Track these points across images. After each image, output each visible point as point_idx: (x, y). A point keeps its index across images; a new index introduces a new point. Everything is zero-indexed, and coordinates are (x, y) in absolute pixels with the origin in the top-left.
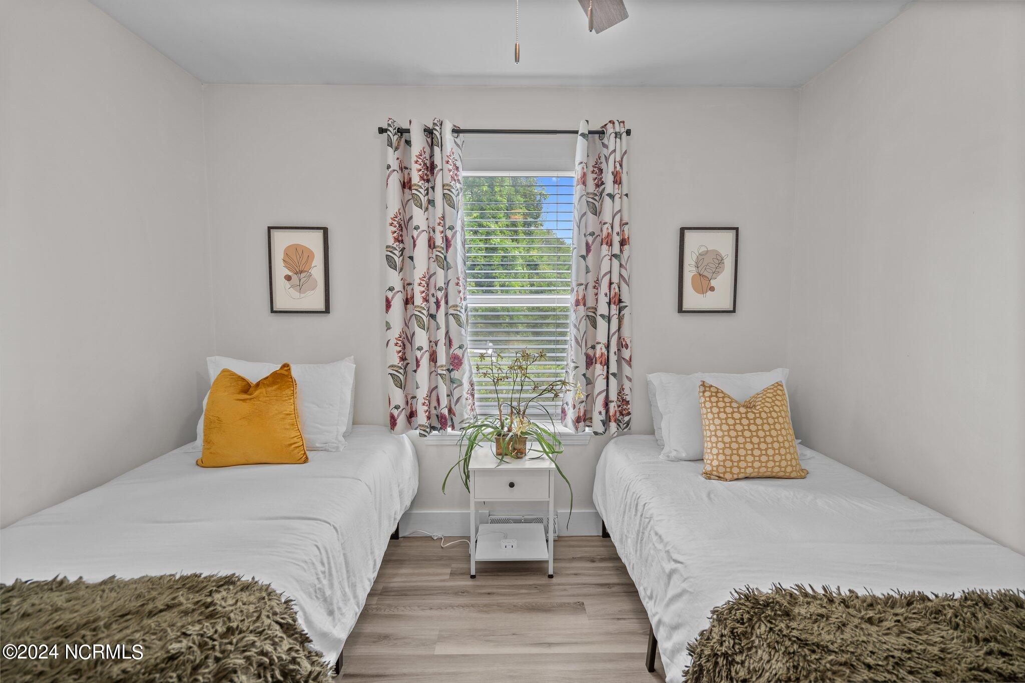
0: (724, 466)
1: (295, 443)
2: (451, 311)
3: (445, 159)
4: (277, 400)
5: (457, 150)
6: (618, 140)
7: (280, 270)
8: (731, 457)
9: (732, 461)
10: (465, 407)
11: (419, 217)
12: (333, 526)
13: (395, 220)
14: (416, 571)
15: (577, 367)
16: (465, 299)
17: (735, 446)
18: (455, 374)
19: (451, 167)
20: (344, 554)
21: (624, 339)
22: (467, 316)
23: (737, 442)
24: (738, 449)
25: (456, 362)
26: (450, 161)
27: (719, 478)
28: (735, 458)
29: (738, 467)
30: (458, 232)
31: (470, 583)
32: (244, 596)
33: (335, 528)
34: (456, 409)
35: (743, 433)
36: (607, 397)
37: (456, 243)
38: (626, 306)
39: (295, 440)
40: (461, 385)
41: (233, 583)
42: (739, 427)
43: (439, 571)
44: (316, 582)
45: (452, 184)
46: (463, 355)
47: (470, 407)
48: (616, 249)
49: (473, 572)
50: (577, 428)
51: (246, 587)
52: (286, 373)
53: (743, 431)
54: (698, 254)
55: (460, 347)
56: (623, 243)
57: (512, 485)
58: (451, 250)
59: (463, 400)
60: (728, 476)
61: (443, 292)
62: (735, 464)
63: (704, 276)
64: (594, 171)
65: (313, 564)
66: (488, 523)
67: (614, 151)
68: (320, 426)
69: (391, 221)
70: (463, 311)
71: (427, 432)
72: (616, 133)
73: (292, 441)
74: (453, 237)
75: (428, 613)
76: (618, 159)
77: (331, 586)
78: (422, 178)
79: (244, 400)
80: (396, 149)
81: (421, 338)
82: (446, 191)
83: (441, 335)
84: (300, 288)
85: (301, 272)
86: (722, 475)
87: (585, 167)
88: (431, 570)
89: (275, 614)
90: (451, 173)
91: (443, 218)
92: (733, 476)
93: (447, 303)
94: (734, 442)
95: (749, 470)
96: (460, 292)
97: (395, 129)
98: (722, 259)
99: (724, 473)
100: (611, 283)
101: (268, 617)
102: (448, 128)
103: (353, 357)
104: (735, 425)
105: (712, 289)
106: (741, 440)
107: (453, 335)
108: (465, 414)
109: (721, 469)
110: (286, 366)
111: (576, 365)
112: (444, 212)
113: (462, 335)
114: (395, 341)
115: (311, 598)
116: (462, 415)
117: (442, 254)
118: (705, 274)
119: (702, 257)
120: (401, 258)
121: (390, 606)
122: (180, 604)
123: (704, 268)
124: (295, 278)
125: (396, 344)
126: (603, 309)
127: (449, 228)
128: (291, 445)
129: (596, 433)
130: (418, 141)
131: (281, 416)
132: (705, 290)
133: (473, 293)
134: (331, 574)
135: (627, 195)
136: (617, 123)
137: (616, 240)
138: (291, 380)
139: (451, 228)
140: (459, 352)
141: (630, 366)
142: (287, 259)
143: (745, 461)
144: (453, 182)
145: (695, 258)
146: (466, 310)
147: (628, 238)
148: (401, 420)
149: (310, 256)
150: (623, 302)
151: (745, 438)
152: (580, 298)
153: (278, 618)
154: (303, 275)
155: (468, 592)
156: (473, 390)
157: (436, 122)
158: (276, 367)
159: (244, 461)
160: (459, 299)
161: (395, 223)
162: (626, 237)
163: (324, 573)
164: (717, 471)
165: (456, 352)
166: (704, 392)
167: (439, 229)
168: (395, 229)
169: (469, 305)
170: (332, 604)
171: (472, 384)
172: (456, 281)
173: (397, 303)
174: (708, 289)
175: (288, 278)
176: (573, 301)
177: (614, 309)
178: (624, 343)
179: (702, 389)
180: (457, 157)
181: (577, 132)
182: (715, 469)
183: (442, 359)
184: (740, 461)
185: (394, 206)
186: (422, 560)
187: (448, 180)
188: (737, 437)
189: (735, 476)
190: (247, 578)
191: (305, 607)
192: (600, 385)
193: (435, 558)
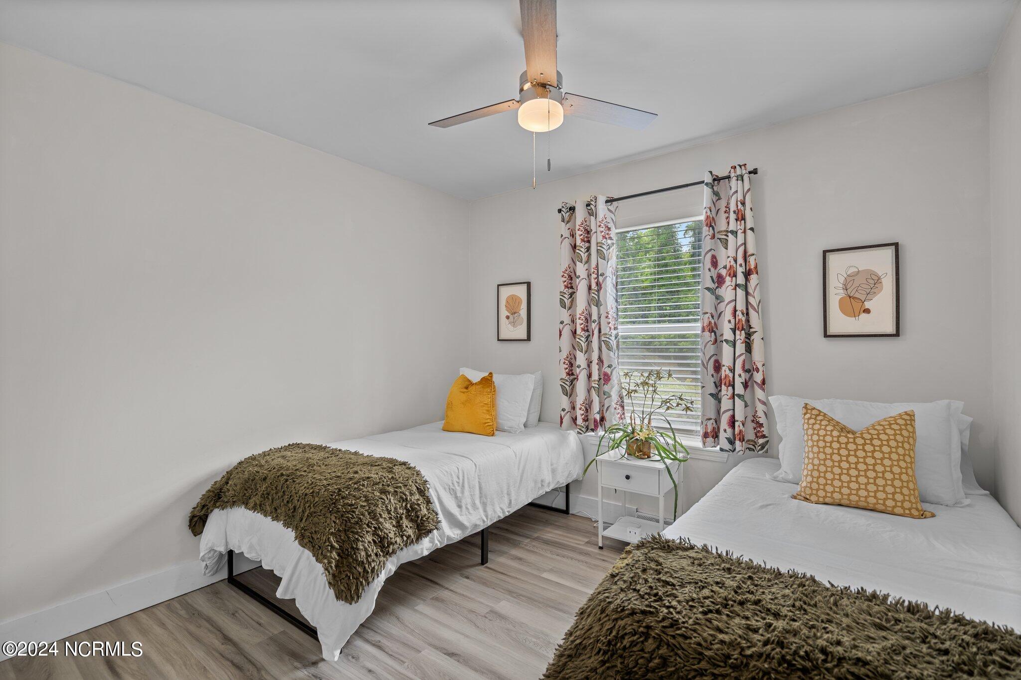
0: (811, 488)
1: (488, 423)
2: (603, 339)
3: (598, 224)
4: (480, 394)
5: (609, 215)
6: (740, 182)
7: (504, 313)
8: (817, 480)
9: (818, 483)
10: (614, 415)
11: (581, 269)
12: (475, 464)
13: (565, 273)
14: (566, 534)
15: (703, 387)
16: (615, 329)
17: (822, 468)
18: (606, 388)
19: (602, 229)
20: (479, 482)
21: (754, 363)
22: (618, 342)
23: (825, 465)
24: (826, 472)
25: (606, 378)
26: (602, 225)
27: (806, 499)
28: (822, 481)
29: (824, 490)
30: (608, 278)
31: (597, 551)
32: (407, 471)
33: (475, 465)
34: (607, 415)
35: (831, 457)
36: (733, 416)
37: (606, 286)
38: (756, 332)
39: (489, 421)
40: (610, 396)
41: (405, 465)
42: (828, 450)
43: (580, 538)
44: (451, 485)
45: (603, 242)
46: (611, 373)
47: (619, 416)
48: (741, 279)
49: (600, 545)
50: (704, 443)
51: (409, 468)
52: (489, 378)
53: (832, 454)
54: (845, 276)
55: (610, 366)
56: (747, 274)
57: (628, 477)
58: (602, 292)
59: (612, 409)
60: (814, 498)
61: (596, 323)
62: (822, 487)
63: (854, 298)
64: (726, 211)
65: (451, 475)
66: (634, 517)
67: (737, 192)
68: (509, 416)
69: (562, 274)
70: (613, 338)
71: (583, 431)
72: (737, 177)
73: (487, 421)
74: (603, 281)
75: (555, 557)
76: (740, 197)
77: (463, 492)
78: (583, 240)
79: (463, 392)
80: (568, 222)
81: (581, 359)
82: (599, 248)
83: (595, 357)
84: (514, 324)
85: (515, 313)
86: (808, 497)
87: (709, 211)
88: (576, 537)
89: (417, 483)
90: (603, 233)
91: (597, 266)
92: (818, 499)
93: (600, 331)
94: (822, 465)
95: (837, 496)
96: (609, 323)
97: (567, 208)
98: (879, 279)
99: (811, 495)
100: (735, 311)
101: (413, 482)
102: (601, 200)
103: (540, 372)
104: (825, 447)
105: (867, 311)
106: (829, 463)
107: (604, 358)
108: (613, 420)
109: (808, 491)
110: (491, 373)
111: (702, 385)
112: (598, 264)
113: (610, 357)
114: (564, 361)
115: (446, 491)
116: (611, 421)
117: (596, 294)
118: (857, 295)
119: (852, 278)
120: (570, 300)
121: (534, 546)
122: (383, 465)
123: (856, 289)
124: (511, 317)
125: (564, 363)
126: (728, 335)
127: (601, 275)
128: (486, 423)
129: (722, 450)
130: (580, 214)
131: (482, 404)
132: (857, 312)
133: (623, 323)
134: (463, 486)
135: (752, 229)
136: (738, 167)
137: (740, 270)
138: (491, 383)
139: (602, 275)
140: (608, 371)
141: (763, 390)
142: (508, 306)
143: (832, 485)
144: (605, 240)
145: (842, 279)
146: (616, 338)
147: (756, 267)
148: (567, 420)
149: (520, 302)
150: (752, 328)
151: (833, 461)
152: (705, 325)
153: (417, 485)
154: (516, 315)
155: (589, 555)
156: (623, 402)
157: (592, 198)
158: (486, 374)
159: (460, 429)
160: (608, 329)
161: (566, 275)
162: (752, 267)
163: (458, 483)
164: (805, 492)
165: (606, 370)
166: (805, 414)
167: (594, 276)
168: (565, 279)
169: (619, 334)
170: (461, 502)
171: (621, 397)
172: (606, 315)
173: (567, 332)
174: (862, 311)
175: (508, 317)
176: (700, 329)
177: (741, 336)
178: (755, 367)
179: (804, 411)
180: (609, 220)
181: (703, 182)
182: (803, 490)
183: (595, 376)
184: (826, 484)
185: (565, 262)
186: (574, 530)
187: (600, 239)
188: (825, 460)
189: (821, 500)
190: (412, 465)
191: (439, 491)
192: (726, 404)
193: (584, 531)
